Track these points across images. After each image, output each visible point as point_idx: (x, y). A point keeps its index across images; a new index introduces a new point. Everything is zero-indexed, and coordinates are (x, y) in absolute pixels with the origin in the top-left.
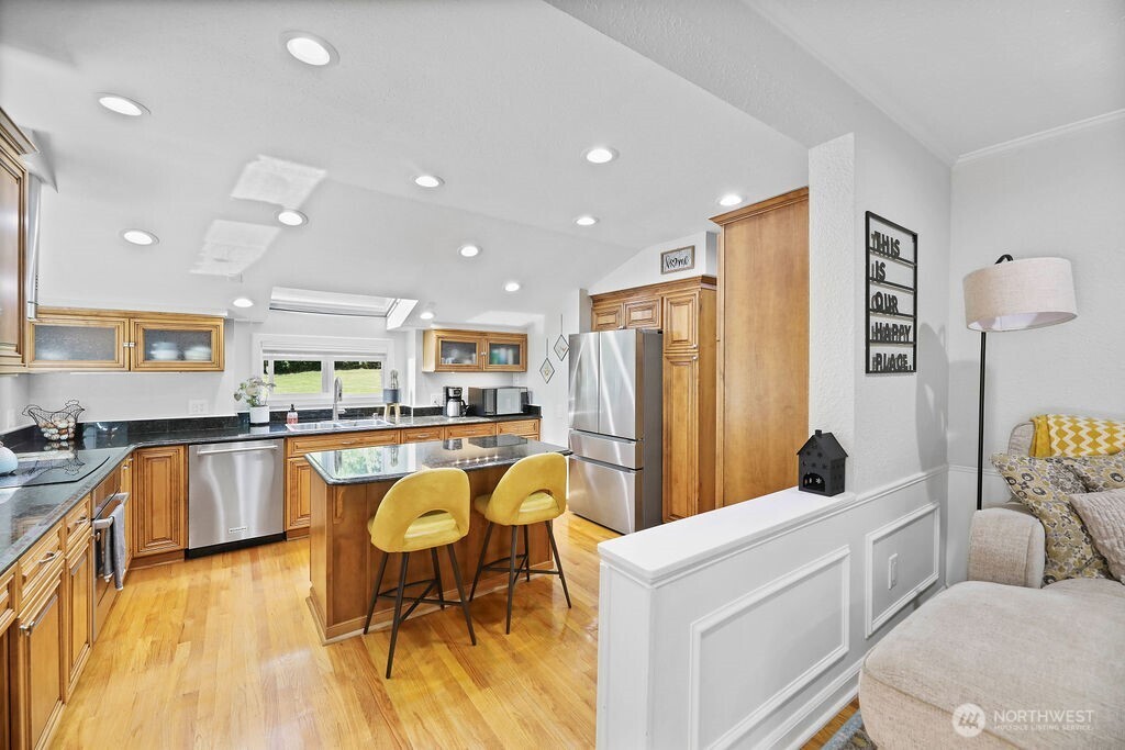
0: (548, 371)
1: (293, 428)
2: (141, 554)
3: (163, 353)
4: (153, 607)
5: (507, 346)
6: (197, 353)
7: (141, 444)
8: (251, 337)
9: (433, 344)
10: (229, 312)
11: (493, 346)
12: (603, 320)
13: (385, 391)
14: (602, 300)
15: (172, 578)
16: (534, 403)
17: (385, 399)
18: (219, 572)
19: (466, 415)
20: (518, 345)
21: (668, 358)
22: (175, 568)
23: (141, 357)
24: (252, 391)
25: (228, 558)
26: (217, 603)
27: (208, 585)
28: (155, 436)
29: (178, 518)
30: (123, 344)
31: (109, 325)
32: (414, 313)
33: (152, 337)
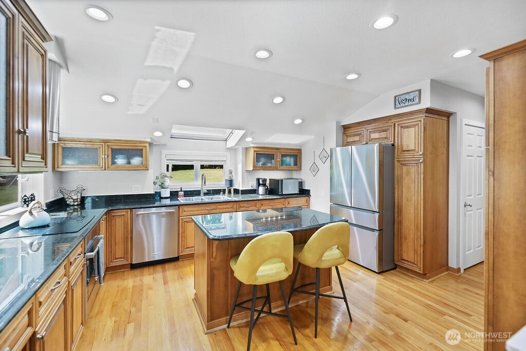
0: (315, 169)
1: (182, 200)
2: (111, 266)
3: (121, 161)
4: (115, 298)
5: (290, 156)
6: (136, 161)
7: (110, 208)
8: (161, 152)
9: (251, 155)
10: (151, 138)
11: (283, 156)
12: (350, 139)
13: (226, 180)
14: (350, 128)
15: (124, 279)
16: (306, 188)
17: (226, 185)
18: (148, 278)
19: (269, 194)
20: (296, 155)
21: (399, 161)
22: (126, 273)
23: (110, 163)
24: (162, 180)
25: (151, 269)
26: (147, 297)
27: (142, 286)
28: (117, 203)
29: (127, 247)
30: (103, 156)
31: (96, 147)
32: (243, 137)
33: (115, 152)
